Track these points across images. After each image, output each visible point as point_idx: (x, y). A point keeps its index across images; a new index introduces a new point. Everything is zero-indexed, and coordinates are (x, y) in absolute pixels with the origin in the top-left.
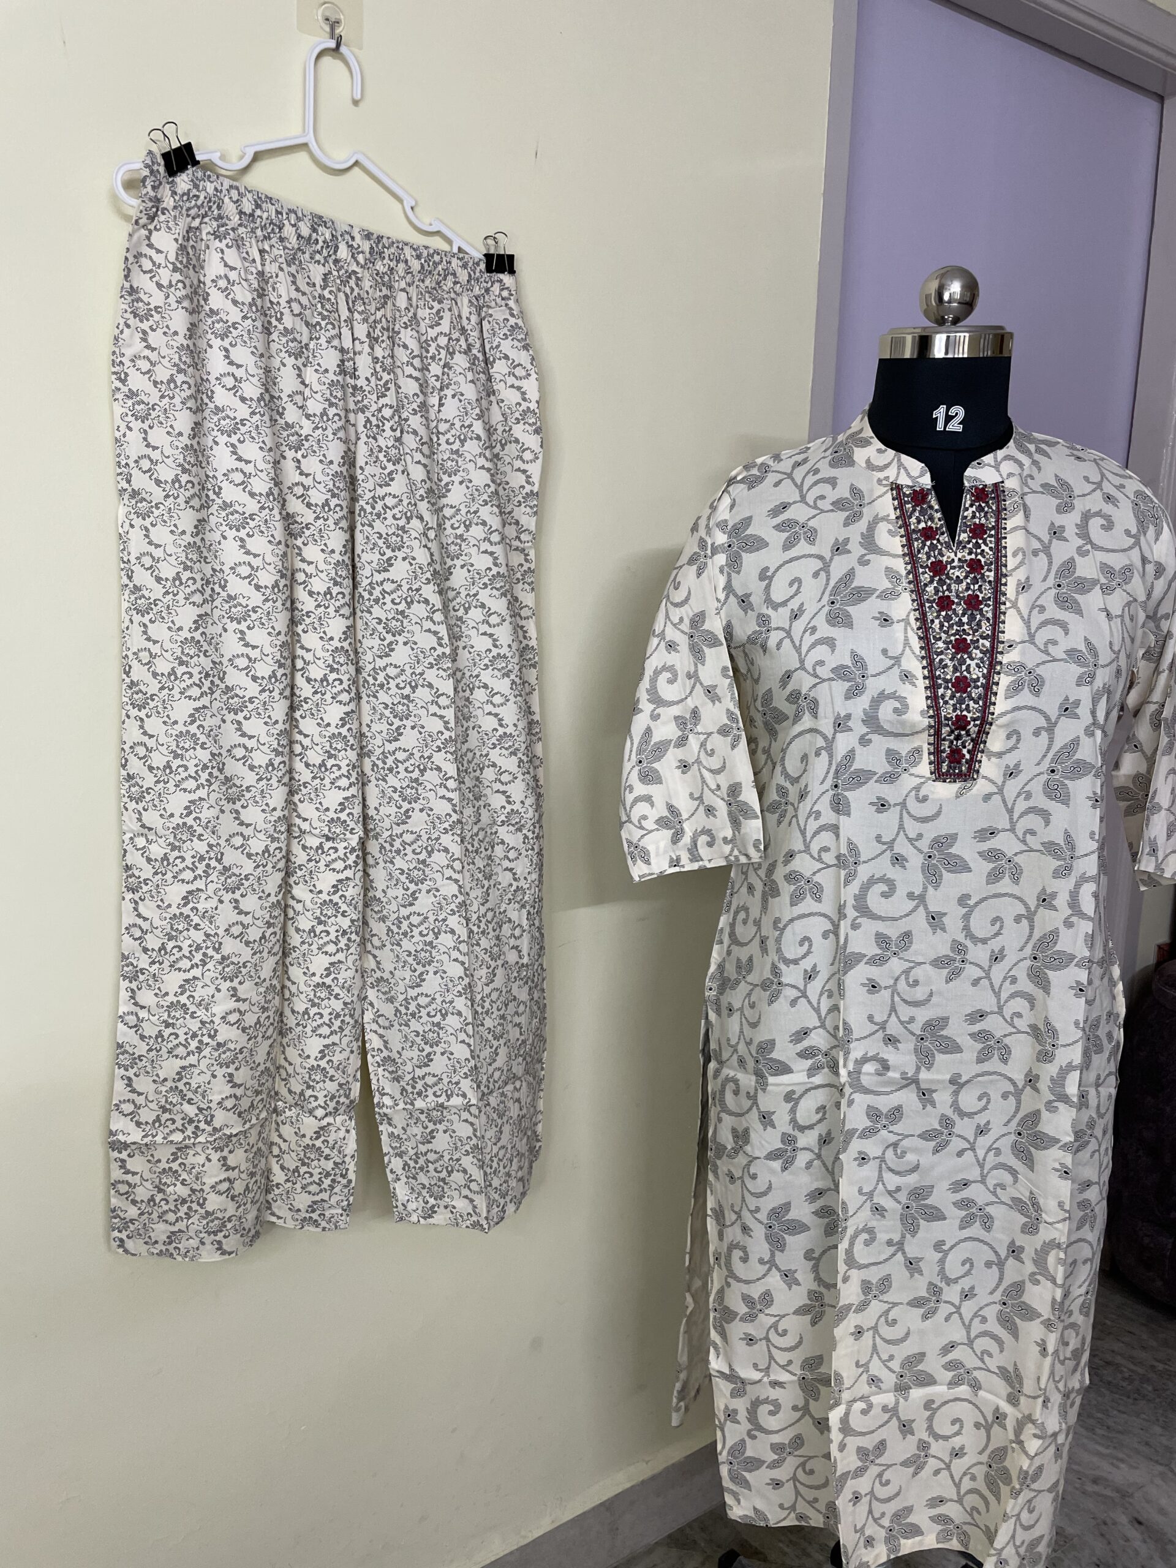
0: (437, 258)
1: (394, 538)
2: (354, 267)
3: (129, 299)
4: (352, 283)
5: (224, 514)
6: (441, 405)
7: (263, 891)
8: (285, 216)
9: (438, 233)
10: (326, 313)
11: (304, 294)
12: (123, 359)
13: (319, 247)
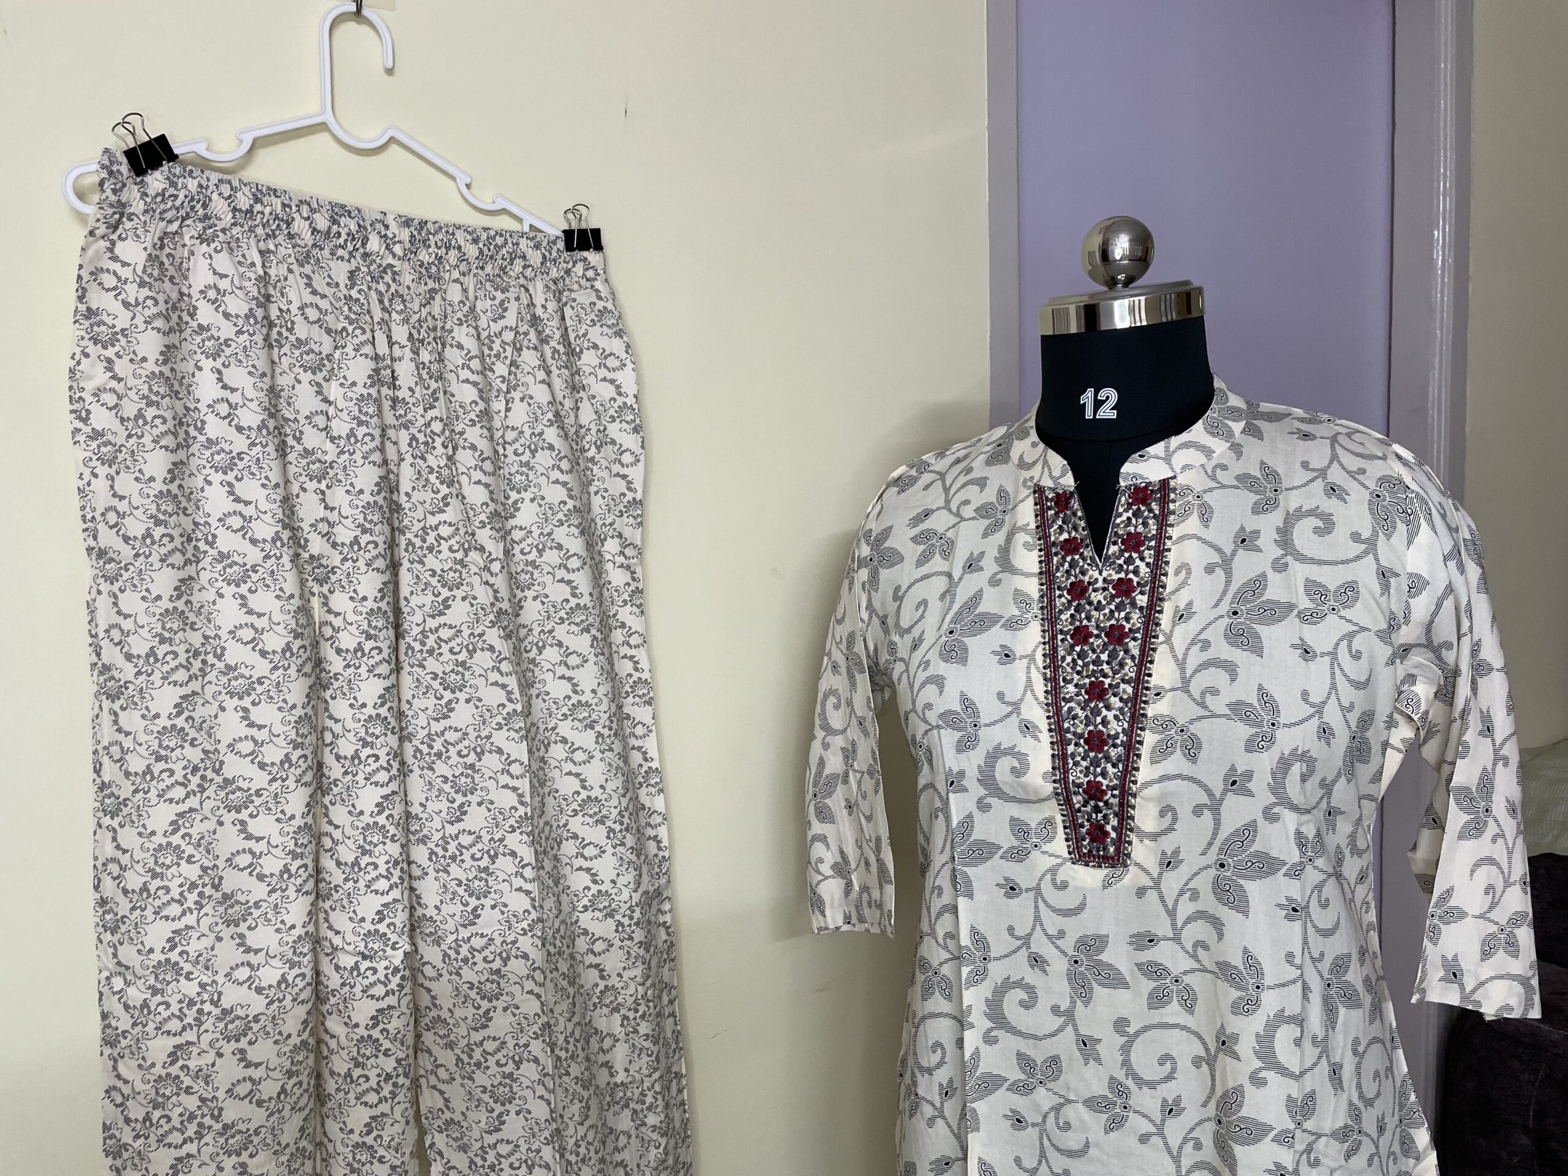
0: (499, 240)
1: (451, 574)
2: (390, 260)
3: (87, 323)
4: (388, 278)
5: (220, 567)
6: (508, 410)
7: (280, 1033)
8: (294, 209)
9: (504, 211)
10: (353, 316)
11: (323, 296)
12: (83, 395)
13: (341, 241)
